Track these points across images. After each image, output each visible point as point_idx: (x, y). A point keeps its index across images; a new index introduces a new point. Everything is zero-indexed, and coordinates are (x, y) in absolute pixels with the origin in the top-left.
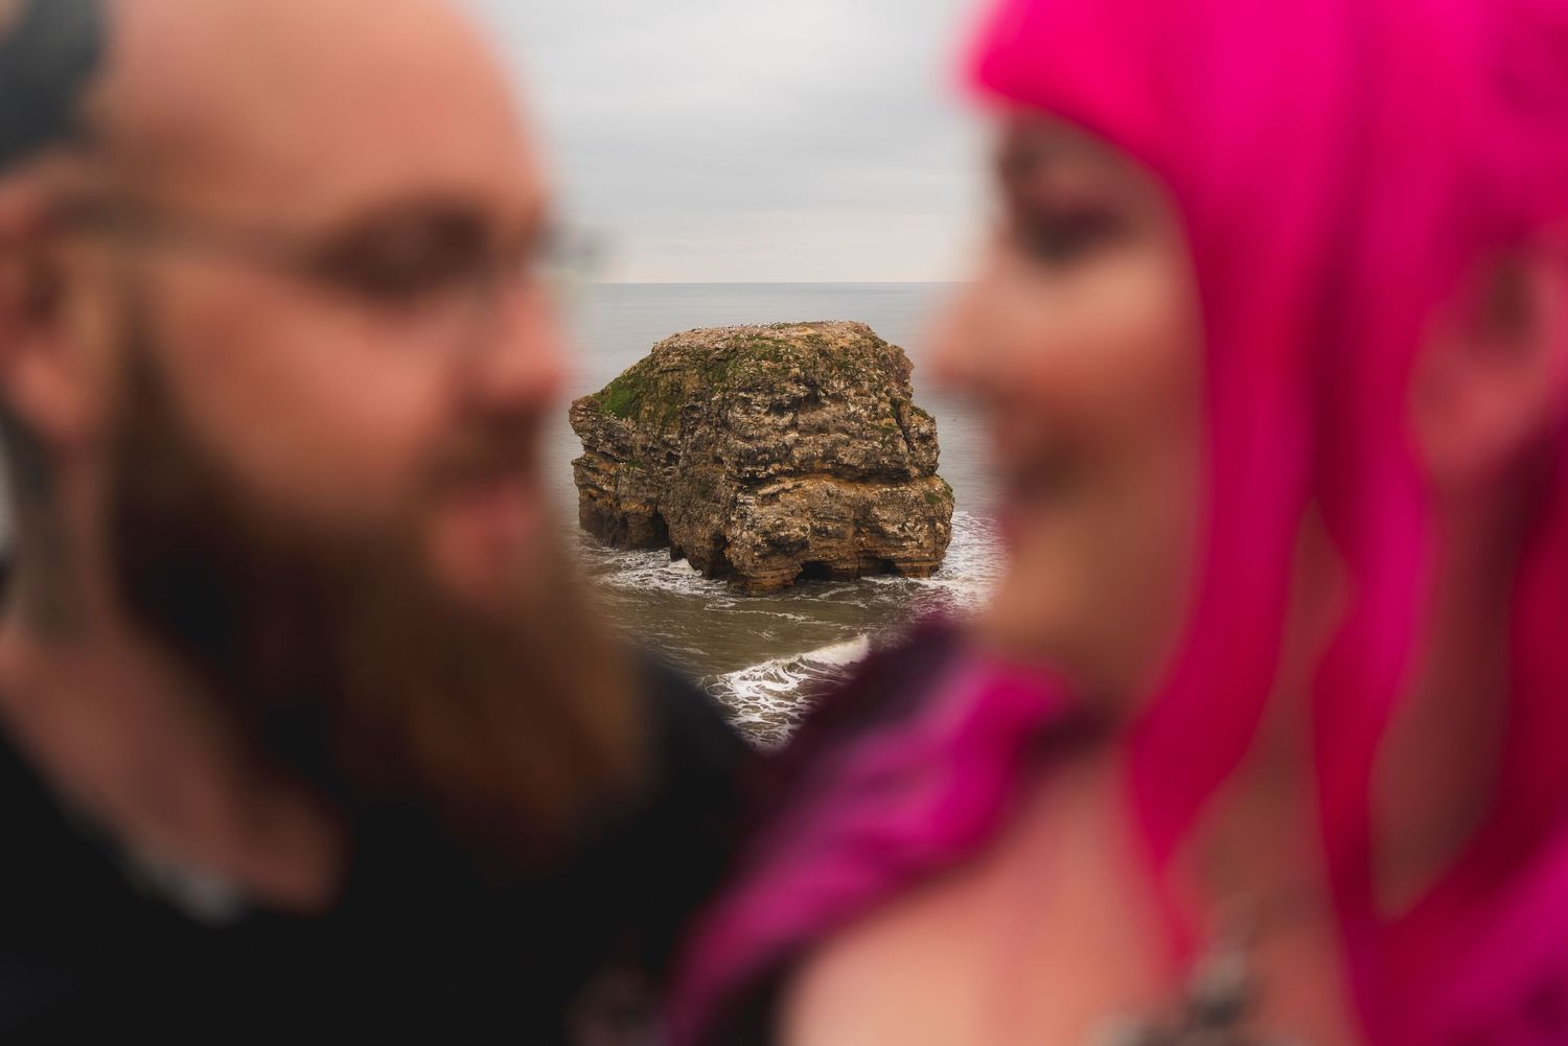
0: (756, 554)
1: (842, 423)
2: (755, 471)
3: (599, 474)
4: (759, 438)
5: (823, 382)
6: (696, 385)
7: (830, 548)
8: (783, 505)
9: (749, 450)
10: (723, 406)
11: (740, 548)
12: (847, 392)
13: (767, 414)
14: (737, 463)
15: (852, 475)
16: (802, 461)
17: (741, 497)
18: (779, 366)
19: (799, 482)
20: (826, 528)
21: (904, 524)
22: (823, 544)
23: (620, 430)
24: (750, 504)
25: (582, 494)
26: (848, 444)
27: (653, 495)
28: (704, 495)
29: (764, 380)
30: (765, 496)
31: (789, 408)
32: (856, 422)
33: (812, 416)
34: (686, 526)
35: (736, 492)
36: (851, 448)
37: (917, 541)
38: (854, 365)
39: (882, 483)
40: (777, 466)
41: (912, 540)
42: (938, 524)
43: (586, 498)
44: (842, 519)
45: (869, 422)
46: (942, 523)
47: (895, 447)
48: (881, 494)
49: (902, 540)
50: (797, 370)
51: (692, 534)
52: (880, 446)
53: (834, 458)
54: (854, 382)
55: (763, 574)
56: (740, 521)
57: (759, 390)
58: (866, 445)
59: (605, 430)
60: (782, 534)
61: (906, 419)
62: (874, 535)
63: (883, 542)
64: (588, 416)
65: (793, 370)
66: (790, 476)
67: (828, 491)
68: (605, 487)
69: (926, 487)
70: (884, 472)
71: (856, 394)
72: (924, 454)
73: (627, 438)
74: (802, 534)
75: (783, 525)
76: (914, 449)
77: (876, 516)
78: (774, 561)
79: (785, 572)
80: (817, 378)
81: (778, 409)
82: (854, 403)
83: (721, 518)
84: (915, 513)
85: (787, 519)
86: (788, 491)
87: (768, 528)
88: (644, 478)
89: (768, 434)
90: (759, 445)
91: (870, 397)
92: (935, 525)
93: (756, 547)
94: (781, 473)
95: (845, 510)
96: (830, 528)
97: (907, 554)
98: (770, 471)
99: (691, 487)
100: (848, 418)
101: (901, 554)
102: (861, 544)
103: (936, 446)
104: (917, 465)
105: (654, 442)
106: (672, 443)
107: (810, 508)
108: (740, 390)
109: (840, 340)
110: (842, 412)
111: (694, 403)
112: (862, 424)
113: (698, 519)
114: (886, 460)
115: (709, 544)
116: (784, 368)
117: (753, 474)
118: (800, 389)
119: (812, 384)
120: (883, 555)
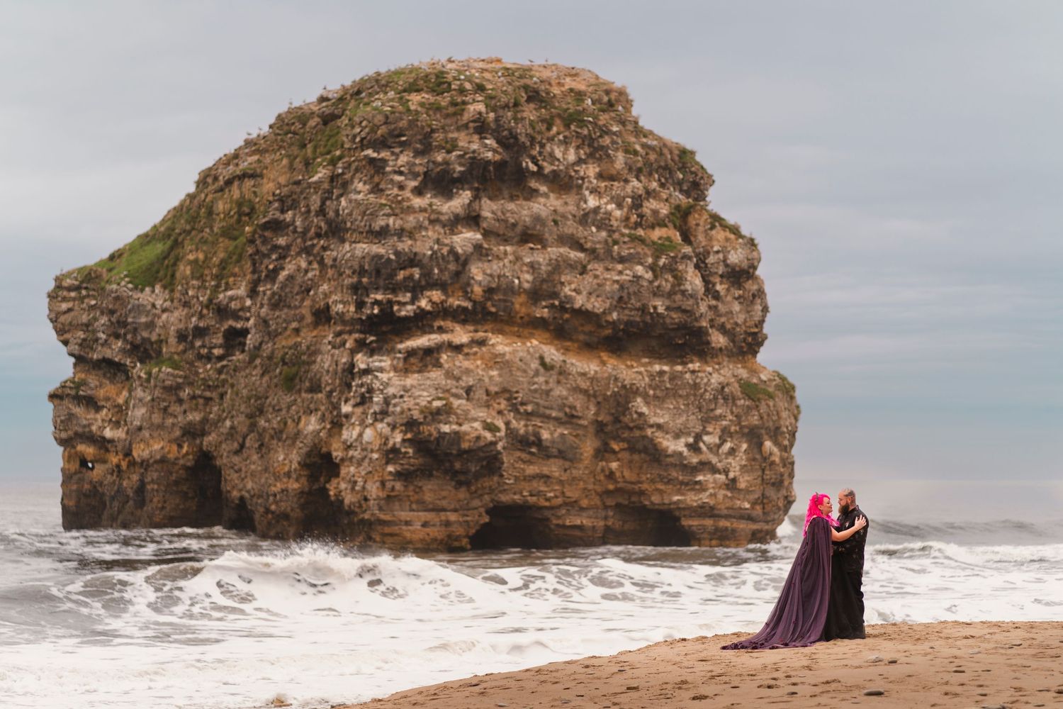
0: (390, 468)
1: (570, 228)
2: (390, 303)
3: (98, 409)
4: (401, 233)
5: (533, 140)
6: (282, 180)
7: (546, 478)
8: (449, 375)
9: (379, 257)
10: (330, 192)
11: (359, 463)
12: (582, 170)
13: (419, 192)
14: (355, 288)
15: (590, 333)
16: (489, 291)
17: (361, 361)
18: (444, 100)
19: (481, 334)
20: (537, 435)
21: (698, 437)
22: (531, 470)
23: (139, 309)
24: (381, 370)
25: (68, 458)
26: (584, 271)
27: (195, 417)
28: (290, 383)
29: (412, 124)
30: (411, 353)
31: (461, 182)
32: (599, 228)
33: (511, 206)
34: (255, 457)
35: (353, 352)
36: (588, 278)
37: (726, 472)
38: (596, 118)
39: (656, 355)
40: (437, 295)
41: (715, 470)
42: (768, 444)
43: (75, 466)
44: (570, 418)
45: (627, 231)
46: (776, 443)
47: (679, 279)
48: (652, 376)
49: (695, 469)
50: (481, 107)
51: (266, 470)
52: (649, 275)
53: (555, 295)
54: (596, 152)
55: (404, 515)
56: (359, 410)
57: (402, 144)
58: (620, 273)
59: (112, 312)
60: (446, 428)
61: (701, 237)
62: (636, 457)
63: (656, 472)
64: (82, 299)
65: (471, 108)
66: (464, 322)
67: (542, 358)
68: (108, 433)
69: (743, 373)
70: (658, 331)
71: (600, 176)
72: (736, 307)
73: (150, 326)
74: (488, 436)
75: (447, 411)
76: (717, 296)
77: (641, 415)
78: (431, 490)
79: (453, 517)
80: (520, 129)
81: (441, 183)
82: (594, 191)
83: (323, 419)
84: (721, 417)
85: (456, 403)
86: (458, 348)
87: (416, 415)
88: (179, 387)
89: (420, 227)
90: (400, 246)
91: (627, 181)
92: (760, 445)
93: (391, 454)
94: (444, 312)
95: (578, 402)
96: (545, 435)
97: (704, 497)
98: (423, 303)
99: (266, 378)
100: (585, 218)
101: (692, 499)
102: (611, 475)
103: (760, 293)
104: (722, 329)
105: (201, 316)
106: (233, 305)
107: (505, 390)
108: (363, 145)
109: (568, 80)
110: (572, 208)
111: (278, 214)
112: (611, 231)
113: (278, 434)
114: (660, 305)
115: (297, 480)
116: (454, 104)
117: (387, 307)
118: (486, 146)
119: (509, 142)
120: (656, 499)
